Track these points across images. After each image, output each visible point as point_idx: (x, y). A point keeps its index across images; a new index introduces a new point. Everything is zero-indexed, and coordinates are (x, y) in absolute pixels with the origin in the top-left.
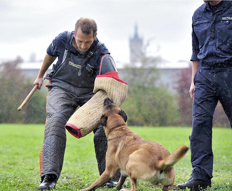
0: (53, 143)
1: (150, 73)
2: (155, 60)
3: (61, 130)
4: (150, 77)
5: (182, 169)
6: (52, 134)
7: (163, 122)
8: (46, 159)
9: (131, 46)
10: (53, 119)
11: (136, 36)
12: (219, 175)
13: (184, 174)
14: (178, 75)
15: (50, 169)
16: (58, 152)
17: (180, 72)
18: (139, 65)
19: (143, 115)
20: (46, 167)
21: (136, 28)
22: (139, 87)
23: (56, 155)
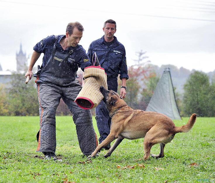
0: (48, 130)
3: (53, 120)
6: (47, 123)
8: (43, 141)
9: (17, 59)
10: (48, 113)
11: (21, 52)
12: (76, 148)
15: (46, 148)
16: (53, 135)
18: (22, 72)
19: (25, 108)
20: (43, 147)
22: (23, 88)
23: (50, 138)
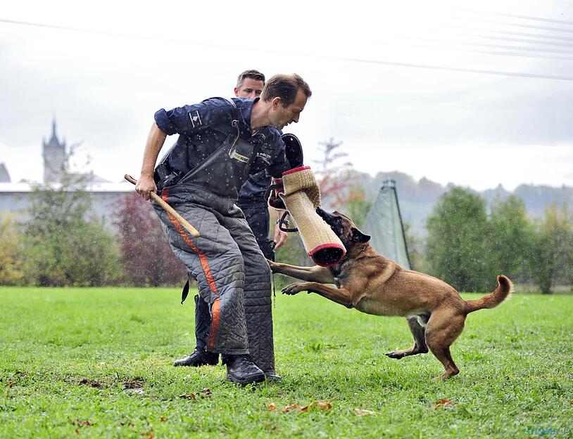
1: (75, 198)
2: (83, 179)
4: (75, 205)
5: (118, 354)
7: (95, 279)
9: (45, 156)
13: (120, 362)
14: (119, 201)
17: (122, 197)
18: (57, 186)
19: (63, 268)
21: (54, 127)
22: (58, 223)
